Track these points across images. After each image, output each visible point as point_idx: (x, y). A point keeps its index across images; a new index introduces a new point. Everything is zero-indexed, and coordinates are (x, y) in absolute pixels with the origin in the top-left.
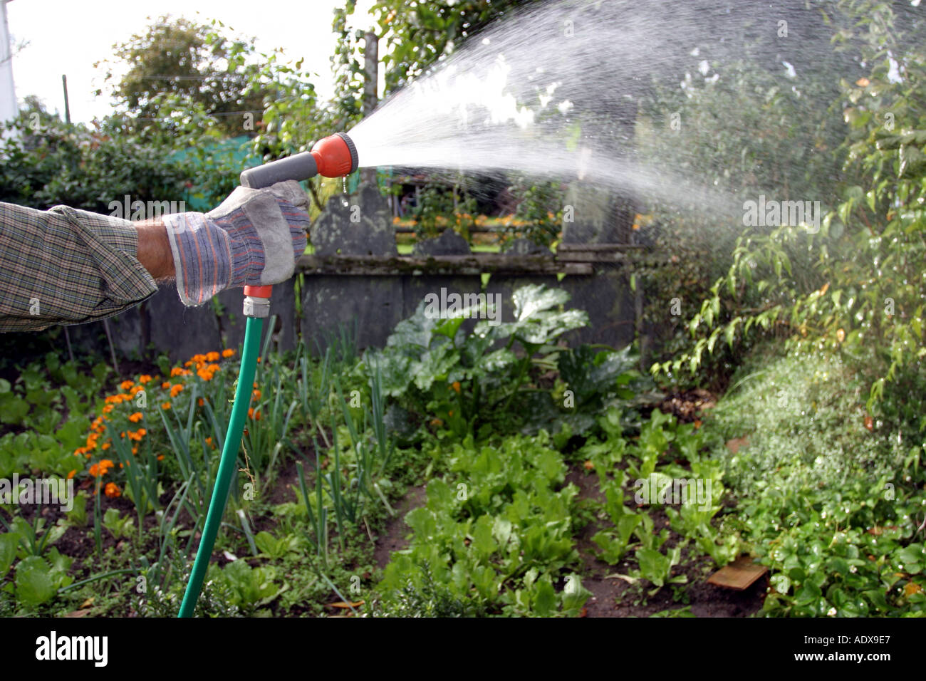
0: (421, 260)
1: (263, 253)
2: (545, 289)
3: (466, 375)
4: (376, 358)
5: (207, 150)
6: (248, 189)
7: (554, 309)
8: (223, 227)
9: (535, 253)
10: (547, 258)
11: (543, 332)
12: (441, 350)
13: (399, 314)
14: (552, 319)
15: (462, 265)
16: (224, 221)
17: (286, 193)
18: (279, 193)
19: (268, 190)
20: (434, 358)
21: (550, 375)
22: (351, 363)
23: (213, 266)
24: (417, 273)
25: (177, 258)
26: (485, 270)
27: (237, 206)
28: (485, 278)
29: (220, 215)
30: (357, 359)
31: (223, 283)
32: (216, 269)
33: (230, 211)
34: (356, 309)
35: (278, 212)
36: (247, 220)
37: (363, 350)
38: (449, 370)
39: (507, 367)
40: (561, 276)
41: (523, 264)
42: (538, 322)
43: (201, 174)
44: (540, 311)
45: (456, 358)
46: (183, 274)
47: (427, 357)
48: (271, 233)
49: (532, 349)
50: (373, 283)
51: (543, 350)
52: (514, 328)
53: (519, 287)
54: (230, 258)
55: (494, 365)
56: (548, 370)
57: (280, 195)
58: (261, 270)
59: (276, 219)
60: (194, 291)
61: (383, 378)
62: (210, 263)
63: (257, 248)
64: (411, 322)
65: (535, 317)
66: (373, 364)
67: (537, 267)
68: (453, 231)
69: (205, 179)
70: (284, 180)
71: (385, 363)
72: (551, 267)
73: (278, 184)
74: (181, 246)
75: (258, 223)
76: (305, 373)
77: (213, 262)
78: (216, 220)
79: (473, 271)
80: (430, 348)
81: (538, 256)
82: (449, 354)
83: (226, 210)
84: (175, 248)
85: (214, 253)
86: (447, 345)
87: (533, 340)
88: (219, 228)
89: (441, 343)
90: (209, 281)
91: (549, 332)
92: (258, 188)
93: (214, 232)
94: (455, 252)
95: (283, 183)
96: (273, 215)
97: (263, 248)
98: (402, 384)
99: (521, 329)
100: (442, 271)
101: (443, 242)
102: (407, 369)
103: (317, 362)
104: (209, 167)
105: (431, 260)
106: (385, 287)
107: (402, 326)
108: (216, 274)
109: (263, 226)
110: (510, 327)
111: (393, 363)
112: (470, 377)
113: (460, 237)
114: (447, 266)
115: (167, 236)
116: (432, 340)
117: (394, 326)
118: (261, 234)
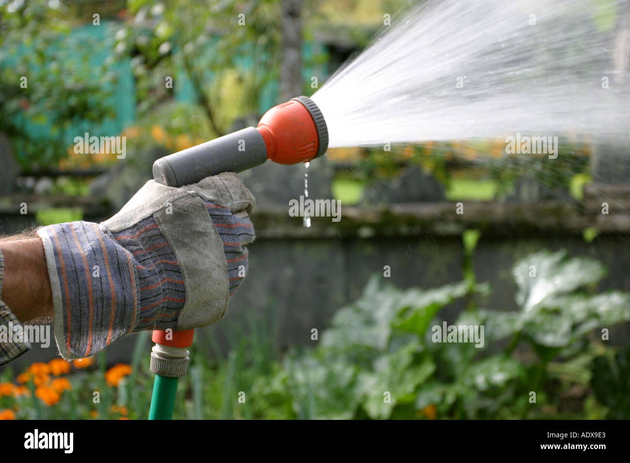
0: (372, 213)
1: (183, 284)
2: (567, 259)
3: (444, 396)
4: (305, 368)
5: (50, 52)
6: (164, 186)
7: (582, 291)
8: (124, 245)
9: (549, 198)
10: (568, 207)
11: (565, 325)
12: (405, 355)
13: (338, 296)
14: (578, 307)
15: (434, 220)
16: (126, 237)
17: (220, 192)
18: (208, 195)
19: (193, 189)
20: (394, 365)
21: (576, 391)
22: (267, 371)
23: (108, 305)
24: (366, 232)
25: (57, 294)
26: (470, 226)
27: (147, 213)
28: (471, 238)
29: (123, 226)
30: (275, 366)
31: (122, 328)
32: (114, 309)
33: (136, 221)
34: (274, 289)
35: (206, 225)
36: (161, 235)
37: (284, 349)
38: (418, 389)
39: (509, 382)
40: (590, 234)
41: (529, 216)
42: (556, 312)
43: (41, 89)
44: (559, 295)
45: (428, 368)
46: (65, 317)
47: (383, 365)
48: (195, 255)
49: (546, 353)
50: (298, 250)
51: (566, 353)
52: (519, 322)
53: (524, 255)
54: (135, 293)
55: (488, 380)
56: (573, 384)
57: (211, 197)
58: (179, 309)
59: (202, 234)
60: (79, 340)
61: (317, 399)
62: (104, 300)
63: (175, 278)
64: (359, 311)
65: (552, 304)
66: (300, 377)
67: (550, 221)
68: (419, 169)
69: (48, 95)
70: (217, 173)
71: (318, 374)
72: (574, 221)
73: (208, 180)
74: (64, 276)
75: (177, 241)
76: (198, 388)
77: (109, 298)
78: (115, 234)
79: (452, 228)
80: (388, 351)
81: (552, 205)
82: (417, 360)
83: (131, 219)
84: (55, 279)
85: (113, 285)
86: (414, 345)
87: (549, 340)
88: (120, 248)
89: (404, 343)
90: (101, 326)
91: (575, 327)
92: (178, 186)
93: (113, 255)
94: (424, 198)
95: (216, 178)
96: (200, 229)
97: (182, 277)
98: (345, 408)
99: (530, 324)
100: (404, 230)
101: (405, 184)
102: (353, 383)
103: (215, 368)
104: (51, 78)
105: (387, 214)
106: (317, 254)
107: (343, 316)
108: (113, 314)
109: (184, 245)
110: (512, 321)
111: (331, 377)
112: (450, 399)
113: (432, 178)
114: (411, 221)
115: (45, 260)
116: (391, 339)
117: (331, 315)
118: (182, 257)
